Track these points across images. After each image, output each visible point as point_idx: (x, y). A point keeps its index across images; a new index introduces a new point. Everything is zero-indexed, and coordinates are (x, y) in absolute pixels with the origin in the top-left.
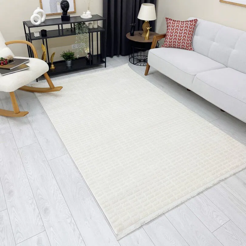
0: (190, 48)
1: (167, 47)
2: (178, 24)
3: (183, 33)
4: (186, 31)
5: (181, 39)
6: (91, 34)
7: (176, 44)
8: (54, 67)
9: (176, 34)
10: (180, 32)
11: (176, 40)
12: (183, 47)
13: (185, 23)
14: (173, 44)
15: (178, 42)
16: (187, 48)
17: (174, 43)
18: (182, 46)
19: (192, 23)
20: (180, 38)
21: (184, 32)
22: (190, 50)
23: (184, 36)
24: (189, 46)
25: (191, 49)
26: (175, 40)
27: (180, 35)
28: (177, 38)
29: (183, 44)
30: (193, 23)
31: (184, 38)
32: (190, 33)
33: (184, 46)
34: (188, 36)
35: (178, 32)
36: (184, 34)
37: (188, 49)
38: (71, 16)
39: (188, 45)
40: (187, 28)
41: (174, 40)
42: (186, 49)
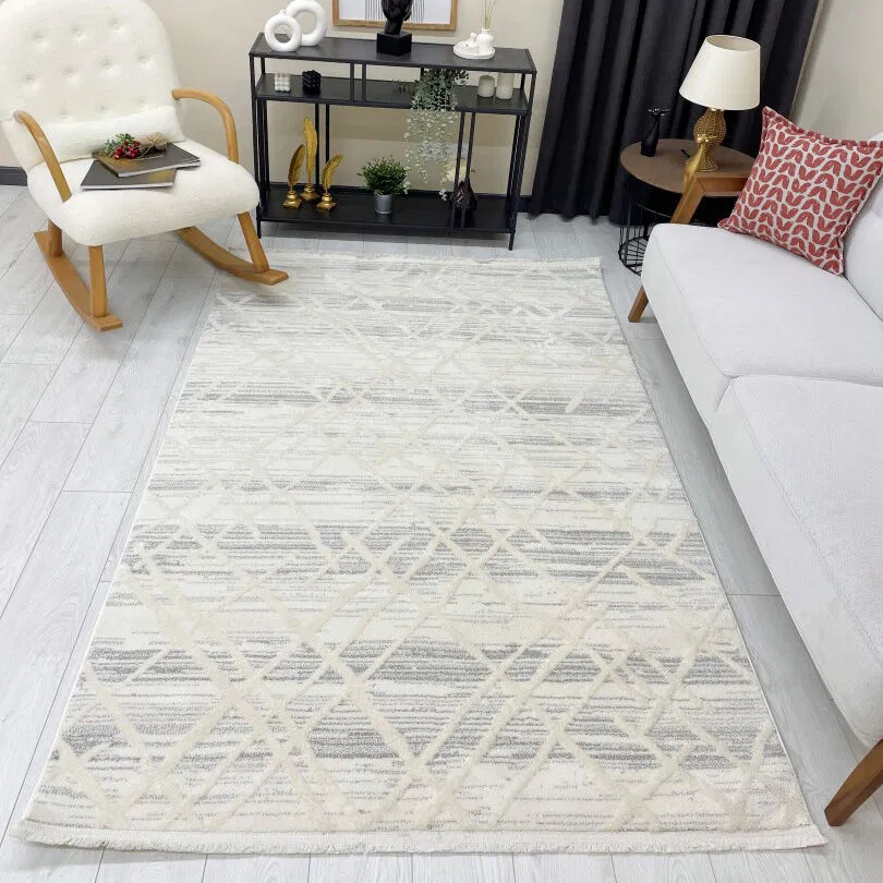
0: (826, 261)
1: (737, 232)
2: (800, 148)
3: (809, 190)
4: (823, 185)
5: (793, 213)
6: (468, 115)
7: (772, 229)
8: (330, 202)
9: (780, 185)
10: (796, 182)
11: (774, 211)
12: (797, 246)
13: (833, 148)
14: (758, 224)
15: (779, 222)
16: (815, 258)
17: (766, 223)
18: (795, 241)
19: (862, 156)
20: (790, 208)
21: (814, 186)
22: (826, 268)
23: (813, 201)
24: (823, 249)
25: (831, 267)
26: (769, 211)
27: (796, 195)
28: (779, 204)
29: (800, 236)
30: (872, 155)
31: (810, 210)
32: (841, 195)
33: (802, 247)
34: (828, 208)
35: (791, 179)
36: (814, 192)
37: (817, 263)
38: (415, 39)
39: (818, 247)
40: (837, 171)
41: (764, 208)
42: (809, 259)
